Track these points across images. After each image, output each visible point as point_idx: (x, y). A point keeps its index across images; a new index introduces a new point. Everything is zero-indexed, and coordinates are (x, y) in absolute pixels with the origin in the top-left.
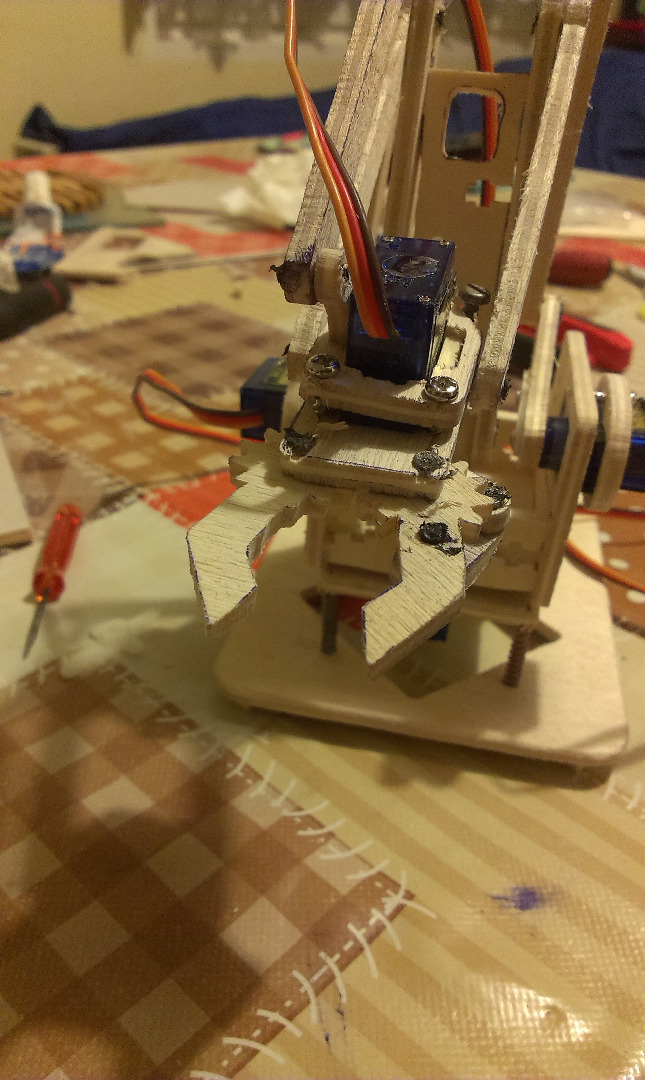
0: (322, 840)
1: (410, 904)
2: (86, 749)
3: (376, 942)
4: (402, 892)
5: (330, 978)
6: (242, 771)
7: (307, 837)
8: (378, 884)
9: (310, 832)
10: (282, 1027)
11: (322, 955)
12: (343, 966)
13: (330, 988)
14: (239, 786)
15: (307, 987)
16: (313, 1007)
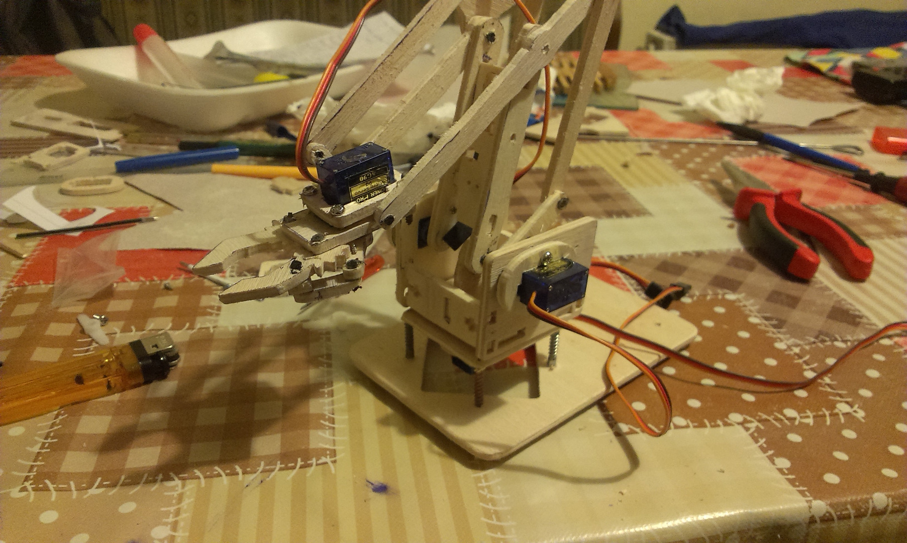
0: (327, 428)
1: (331, 465)
2: (283, 357)
3: (301, 469)
4: (333, 459)
5: (273, 470)
6: (329, 391)
7: (322, 424)
8: (328, 452)
9: (327, 423)
10: (237, 474)
11: (279, 462)
12: (281, 469)
13: (268, 473)
14: (322, 395)
15: (261, 469)
16: (255, 475)
